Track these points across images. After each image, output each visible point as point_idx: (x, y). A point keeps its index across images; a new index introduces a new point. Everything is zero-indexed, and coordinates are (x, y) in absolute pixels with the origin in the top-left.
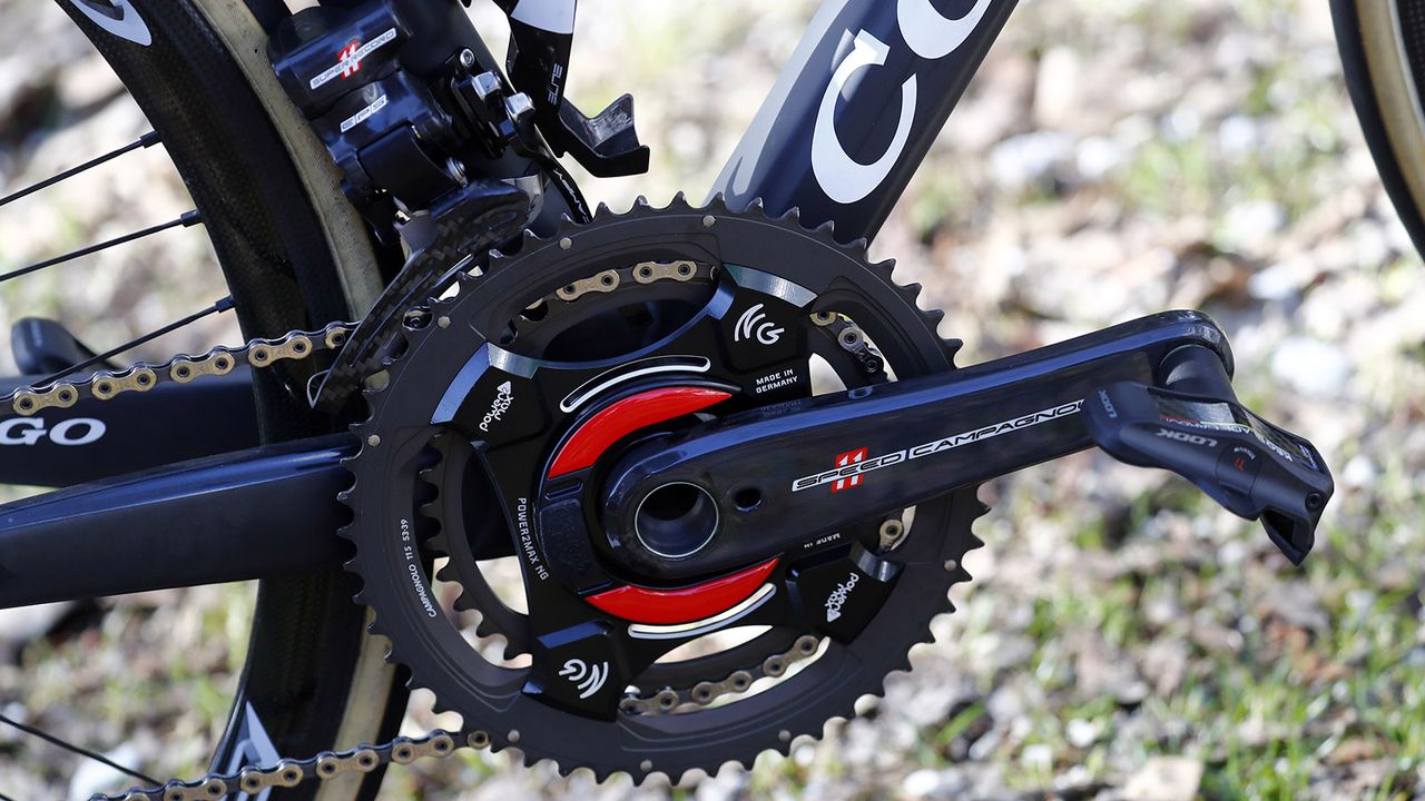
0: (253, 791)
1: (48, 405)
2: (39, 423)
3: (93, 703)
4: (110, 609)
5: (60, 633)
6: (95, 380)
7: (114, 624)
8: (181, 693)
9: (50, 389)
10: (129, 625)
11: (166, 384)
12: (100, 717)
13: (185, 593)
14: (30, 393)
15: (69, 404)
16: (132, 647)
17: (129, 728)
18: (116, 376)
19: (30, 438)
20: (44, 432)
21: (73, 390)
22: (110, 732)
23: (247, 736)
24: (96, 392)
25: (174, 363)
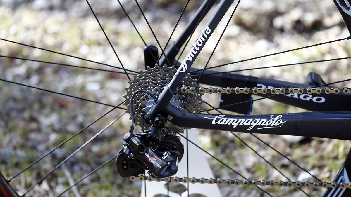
0: (342, 188)
1: (314, 92)
2: (311, 96)
3: (306, 160)
4: (313, 140)
5: (301, 143)
6: (326, 89)
7: (314, 143)
8: (326, 162)
9: (316, 89)
10: (317, 144)
11: (341, 93)
12: (307, 163)
13: (331, 140)
14: (311, 89)
15: (319, 93)
16: (317, 149)
17: (313, 167)
18: (331, 89)
19: (308, 99)
20: (311, 98)
21: (321, 90)
22: (309, 167)
23: (343, 175)
24: (326, 92)
25: (344, 89)
